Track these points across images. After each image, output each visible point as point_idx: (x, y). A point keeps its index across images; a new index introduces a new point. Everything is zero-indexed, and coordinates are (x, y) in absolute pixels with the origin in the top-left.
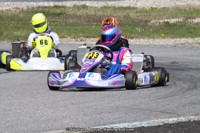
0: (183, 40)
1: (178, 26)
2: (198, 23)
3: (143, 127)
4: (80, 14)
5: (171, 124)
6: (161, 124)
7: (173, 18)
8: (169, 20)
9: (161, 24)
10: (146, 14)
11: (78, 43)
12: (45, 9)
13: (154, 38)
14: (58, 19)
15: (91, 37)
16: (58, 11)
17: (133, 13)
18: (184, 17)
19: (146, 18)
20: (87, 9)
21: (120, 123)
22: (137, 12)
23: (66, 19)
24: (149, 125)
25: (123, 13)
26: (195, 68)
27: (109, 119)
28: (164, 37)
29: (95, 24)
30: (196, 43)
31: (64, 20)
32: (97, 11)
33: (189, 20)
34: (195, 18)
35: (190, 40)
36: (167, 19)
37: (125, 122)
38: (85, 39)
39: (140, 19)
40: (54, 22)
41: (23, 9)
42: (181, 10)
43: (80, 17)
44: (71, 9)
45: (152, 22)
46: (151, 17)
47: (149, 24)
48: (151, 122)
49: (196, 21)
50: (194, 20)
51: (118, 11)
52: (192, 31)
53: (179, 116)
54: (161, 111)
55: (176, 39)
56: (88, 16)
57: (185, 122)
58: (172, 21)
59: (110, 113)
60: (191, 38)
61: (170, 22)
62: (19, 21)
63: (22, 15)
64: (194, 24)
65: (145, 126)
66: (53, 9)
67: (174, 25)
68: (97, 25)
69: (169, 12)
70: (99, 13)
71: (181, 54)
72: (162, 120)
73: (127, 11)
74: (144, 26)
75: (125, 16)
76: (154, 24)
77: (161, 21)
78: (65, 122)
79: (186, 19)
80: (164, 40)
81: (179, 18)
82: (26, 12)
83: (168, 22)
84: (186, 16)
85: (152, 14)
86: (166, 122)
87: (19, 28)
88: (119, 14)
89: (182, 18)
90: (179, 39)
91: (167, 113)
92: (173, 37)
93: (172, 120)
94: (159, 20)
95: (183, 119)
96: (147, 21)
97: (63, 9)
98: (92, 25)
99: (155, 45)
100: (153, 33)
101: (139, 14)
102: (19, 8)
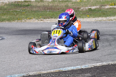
0: (100, 19)
1: (97, 10)
2: (108, 8)
3: (82, 69)
4: (40, 5)
5: (98, 67)
6: (93, 67)
7: (93, 6)
8: (91, 7)
9: (87, 10)
10: (77, 4)
11: (40, 22)
12: (19, 3)
13: (83, 17)
14: (27, 8)
15: (47, 18)
16: (27, 4)
17: (70, 3)
18: (100, 5)
19: (78, 7)
20: (43, 2)
21: (68, 67)
22: (72, 3)
23: (31, 8)
24: (85, 68)
25: (64, 4)
26: (108, 34)
27: (62, 65)
28: (89, 17)
29: (48, 10)
30: (108, 20)
31: (31, 9)
32: (49, 3)
33: (103, 7)
34: (106, 6)
35: (104, 19)
36: (90, 7)
37: (72, 66)
38: (43, 19)
39: (75, 7)
40: (24, 10)
41: (6, 3)
42: (98, 1)
43: (39, 7)
44: (34, 3)
45: (81, 9)
46: (81, 6)
47: (80, 10)
48: (87, 65)
49: (107, 7)
50: (105, 7)
51: (61, 3)
52: (105, 13)
53: (102, 62)
54: (91, 59)
55: (96, 18)
56: (44, 6)
57: (106, 65)
58: (93, 8)
59: (62, 61)
60: (105, 17)
61: (92, 9)
62: (4, 10)
63: (6, 7)
64: (106, 9)
65: (83, 68)
66: (24, 3)
67: (95, 10)
68: (49, 11)
69: (91, 3)
70: (51, 4)
71: (99, 26)
72: (93, 64)
73: (67, 3)
74: (77, 11)
75: (65, 6)
76: (82, 9)
77: (87, 8)
78: (37, 67)
79: (101, 7)
80: (89, 19)
81: (97, 6)
82: (8, 5)
83: (90, 9)
84: (101, 4)
85: (81, 4)
86: (96, 65)
87: (5, 14)
88: (62, 5)
89: (99, 6)
90: (98, 18)
91: (95, 60)
92: (94, 17)
93: (98, 64)
94: (85, 7)
95: (105, 63)
96: (78, 8)
97: (29, 3)
98: (47, 11)
99: (84, 22)
100: (82, 15)
101: (73, 4)
102: (4, 3)
